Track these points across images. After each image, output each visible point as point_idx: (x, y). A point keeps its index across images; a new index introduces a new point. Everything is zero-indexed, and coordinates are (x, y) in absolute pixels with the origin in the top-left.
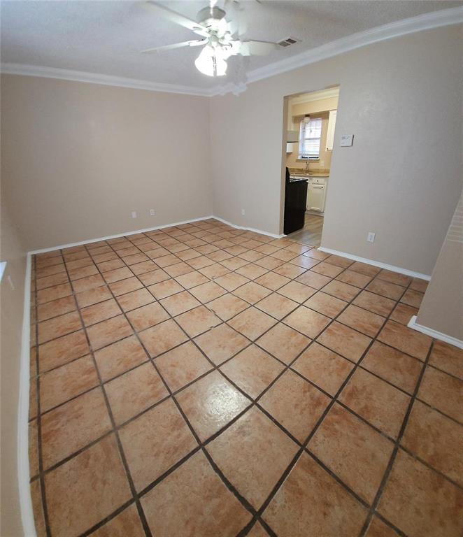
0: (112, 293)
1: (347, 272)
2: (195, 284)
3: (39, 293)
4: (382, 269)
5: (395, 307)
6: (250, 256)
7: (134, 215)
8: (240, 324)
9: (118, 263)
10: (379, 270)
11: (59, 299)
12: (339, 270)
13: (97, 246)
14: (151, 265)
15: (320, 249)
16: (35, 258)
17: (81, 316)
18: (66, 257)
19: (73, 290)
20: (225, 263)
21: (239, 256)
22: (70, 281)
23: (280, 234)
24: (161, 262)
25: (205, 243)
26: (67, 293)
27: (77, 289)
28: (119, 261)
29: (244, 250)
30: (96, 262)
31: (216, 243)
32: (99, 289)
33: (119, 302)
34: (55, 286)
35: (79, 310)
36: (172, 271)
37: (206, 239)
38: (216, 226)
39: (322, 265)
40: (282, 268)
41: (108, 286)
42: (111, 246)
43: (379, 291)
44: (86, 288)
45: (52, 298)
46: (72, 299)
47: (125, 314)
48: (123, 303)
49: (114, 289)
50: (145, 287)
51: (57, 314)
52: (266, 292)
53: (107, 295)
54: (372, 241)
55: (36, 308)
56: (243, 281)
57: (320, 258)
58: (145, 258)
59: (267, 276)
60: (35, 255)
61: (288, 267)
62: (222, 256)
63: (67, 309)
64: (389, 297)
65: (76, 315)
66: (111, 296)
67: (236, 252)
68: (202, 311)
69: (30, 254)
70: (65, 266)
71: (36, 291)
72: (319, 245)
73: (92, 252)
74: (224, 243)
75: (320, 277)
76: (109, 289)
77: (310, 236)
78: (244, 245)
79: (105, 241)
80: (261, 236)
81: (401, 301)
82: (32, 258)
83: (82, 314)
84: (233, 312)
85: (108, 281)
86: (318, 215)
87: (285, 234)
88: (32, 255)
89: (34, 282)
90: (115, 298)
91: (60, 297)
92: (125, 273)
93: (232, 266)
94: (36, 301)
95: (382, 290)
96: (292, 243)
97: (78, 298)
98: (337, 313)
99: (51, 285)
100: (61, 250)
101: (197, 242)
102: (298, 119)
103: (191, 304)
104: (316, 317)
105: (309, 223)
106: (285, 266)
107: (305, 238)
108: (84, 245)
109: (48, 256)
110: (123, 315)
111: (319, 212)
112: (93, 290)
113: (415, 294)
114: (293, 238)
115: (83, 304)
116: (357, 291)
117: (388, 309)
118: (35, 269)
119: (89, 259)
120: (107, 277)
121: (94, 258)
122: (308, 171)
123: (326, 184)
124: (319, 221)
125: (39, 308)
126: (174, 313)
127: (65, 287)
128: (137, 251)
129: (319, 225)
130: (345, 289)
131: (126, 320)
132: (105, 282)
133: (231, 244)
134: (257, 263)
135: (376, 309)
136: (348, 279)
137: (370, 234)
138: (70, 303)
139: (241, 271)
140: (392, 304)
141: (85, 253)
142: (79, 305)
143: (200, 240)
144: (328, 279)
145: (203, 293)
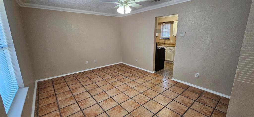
0: (76, 100)
1: (187, 92)
2: (115, 94)
3: (40, 101)
4: (204, 91)
5: (213, 111)
6: (140, 81)
7: (87, 62)
8: (136, 114)
9: (79, 85)
10: (202, 91)
11: (49, 104)
12: (183, 90)
13: (69, 77)
14: (94, 85)
15: (172, 79)
16: (39, 83)
17: (60, 113)
18: (54, 83)
19: (57, 99)
20: (128, 84)
21: (135, 81)
22: (55, 94)
23: (153, 71)
24: (99, 84)
25: (119, 75)
26: (54, 100)
27: (59, 99)
28: (80, 84)
29: (137, 78)
30: (68, 85)
31: (124, 75)
32: (70, 98)
33: (79, 105)
34: (48, 98)
35: (59, 109)
36: (104, 88)
37: (119, 73)
38: (124, 67)
39: (174, 87)
40: (155, 88)
41: (74, 97)
42: (76, 76)
43: (204, 102)
44: (63, 98)
45: (46, 104)
46: (56, 104)
47: (82, 111)
48: (81, 105)
49: (77, 98)
50: (92, 96)
51: (48, 112)
52: (148, 99)
53: (73, 101)
54: (198, 77)
55: (38, 109)
56: (137, 93)
57: (172, 84)
58: (91, 82)
59: (148, 91)
60: (39, 82)
61: (158, 87)
62: (127, 81)
63: (53, 109)
64: (209, 106)
65: (58, 112)
66: (75, 102)
67: (134, 78)
68: (119, 108)
69: (37, 81)
70: (54, 87)
71: (38, 101)
72: (172, 77)
73: (67, 80)
74: (128, 74)
75: (173, 93)
76: (74, 98)
77: (167, 73)
78: (137, 75)
79: (73, 74)
80: (144, 72)
81: (216, 109)
82: (37, 84)
83: (61, 112)
84: (133, 108)
85: (74, 94)
86: (170, 63)
87: (155, 71)
88: (37, 82)
89: (38, 95)
90: (77, 102)
91: (50, 103)
92: (82, 90)
93: (132, 85)
94: (38, 105)
95: (205, 102)
96: (159, 76)
97: (59, 103)
98: (183, 112)
99: (46, 97)
100: (52, 79)
101: (115, 74)
102: (160, 24)
103: (114, 104)
104: (173, 114)
105: (166, 67)
106: (156, 87)
107: (164, 74)
108: (63, 76)
109: (45, 82)
110: (81, 111)
111: (171, 61)
112: (67, 99)
113: (223, 105)
114: (159, 73)
115: (62, 106)
116: (192, 102)
117: (210, 112)
118: (38, 89)
119: (65, 83)
120: (74, 92)
121: (67, 83)
122: (165, 44)
123: (173, 49)
124: (171, 65)
125: (39, 110)
126: (106, 109)
127: (53, 98)
128: (88, 79)
129: (171, 67)
130: (186, 100)
131: (82, 114)
132: (73, 95)
133: (131, 75)
134: (143, 84)
135: (203, 112)
136: (188, 95)
137: (196, 74)
138: (55, 106)
139: (136, 88)
140: (211, 110)
141: (63, 80)
142: (60, 107)
143: (117, 74)
144: (177, 95)
145: (119, 98)
